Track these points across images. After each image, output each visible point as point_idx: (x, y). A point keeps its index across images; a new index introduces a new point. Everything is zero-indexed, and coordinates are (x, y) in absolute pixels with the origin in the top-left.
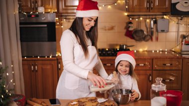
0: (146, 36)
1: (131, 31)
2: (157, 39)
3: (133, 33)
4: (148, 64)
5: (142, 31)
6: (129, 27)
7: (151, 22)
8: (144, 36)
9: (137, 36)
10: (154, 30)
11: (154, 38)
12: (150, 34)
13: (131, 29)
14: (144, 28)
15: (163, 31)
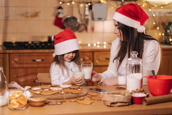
0: (79, 26)
1: (61, 19)
2: (93, 29)
3: (63, 21)
4: (88, 58)
5: (75, 19)
6: (59, 13)
7: (85, 7)
8: (77, 25)
9: (68, 26)
10: (89, 18)
11: (89, 27)
12: (84, 22)
13: (60, 16)
14: (76, 15)
15: (100, 19)
